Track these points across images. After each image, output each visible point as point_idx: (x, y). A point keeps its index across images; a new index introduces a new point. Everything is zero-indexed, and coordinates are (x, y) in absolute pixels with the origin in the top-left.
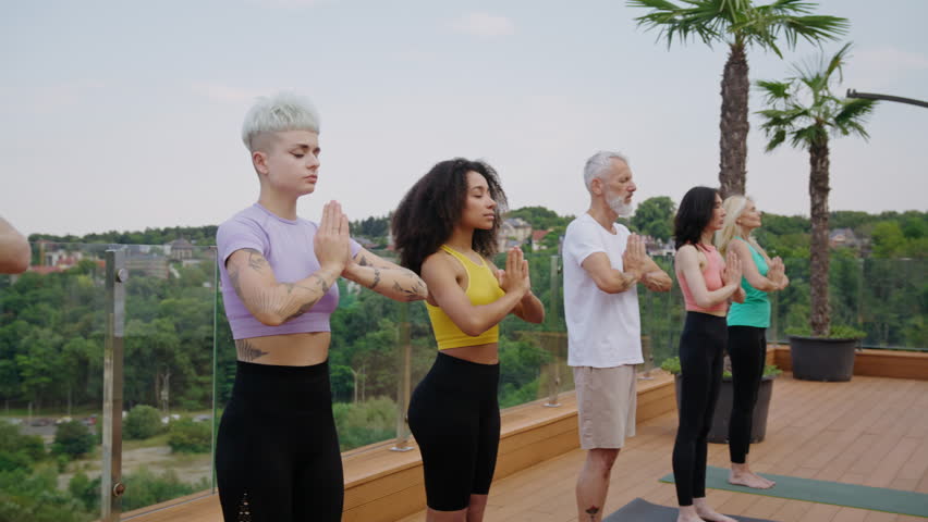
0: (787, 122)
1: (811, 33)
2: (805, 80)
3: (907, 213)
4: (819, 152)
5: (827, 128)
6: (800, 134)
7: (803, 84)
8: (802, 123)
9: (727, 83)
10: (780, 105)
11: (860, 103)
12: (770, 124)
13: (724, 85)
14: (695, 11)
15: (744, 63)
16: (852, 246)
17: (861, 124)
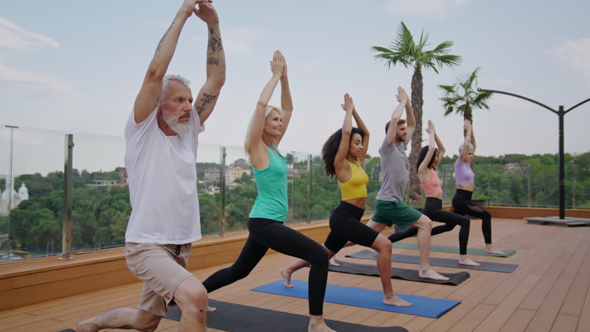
0: (453, 103)
1: (448, 62)
2: (461, 84)
3: (545, 155)
4: (468, 116)
5: (471, 105)
6: (460, 108)
7: (460, 86)
8: (460, 103)
9: (413, 83)
10: (451, 96)
11: (486, 94)
12: (446, 105)
13: (412, 84)
14: (399, 53)
15: (420, 74)
16: (518, 171)
17: (487, 104)
